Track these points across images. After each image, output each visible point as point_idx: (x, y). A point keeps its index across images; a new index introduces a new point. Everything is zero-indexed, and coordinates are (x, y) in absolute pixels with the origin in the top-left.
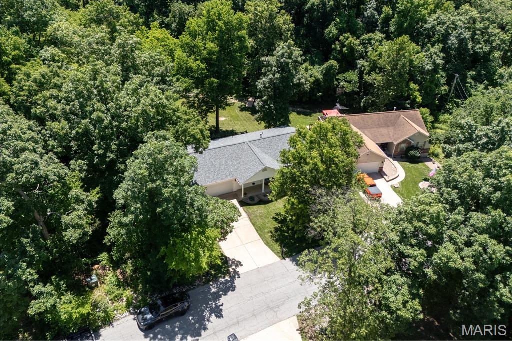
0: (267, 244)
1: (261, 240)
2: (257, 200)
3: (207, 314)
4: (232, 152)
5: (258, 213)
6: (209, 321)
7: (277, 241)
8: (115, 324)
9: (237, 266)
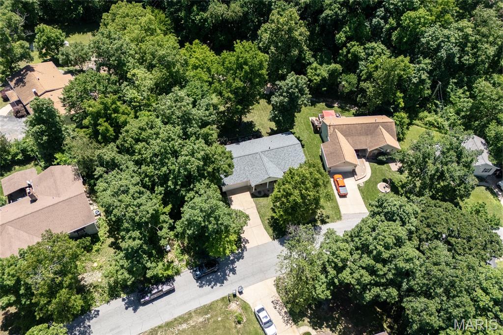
0: (266, 228)
1: (262, 225)
2: (263, 194)
3: (227, 272)
4: (248, 160)
5: (262, 204)
6: (228, 276)
7: (271, 226)
8: (181, 274)
9: (246, 243)
